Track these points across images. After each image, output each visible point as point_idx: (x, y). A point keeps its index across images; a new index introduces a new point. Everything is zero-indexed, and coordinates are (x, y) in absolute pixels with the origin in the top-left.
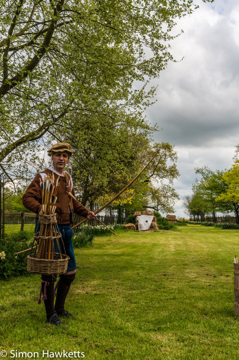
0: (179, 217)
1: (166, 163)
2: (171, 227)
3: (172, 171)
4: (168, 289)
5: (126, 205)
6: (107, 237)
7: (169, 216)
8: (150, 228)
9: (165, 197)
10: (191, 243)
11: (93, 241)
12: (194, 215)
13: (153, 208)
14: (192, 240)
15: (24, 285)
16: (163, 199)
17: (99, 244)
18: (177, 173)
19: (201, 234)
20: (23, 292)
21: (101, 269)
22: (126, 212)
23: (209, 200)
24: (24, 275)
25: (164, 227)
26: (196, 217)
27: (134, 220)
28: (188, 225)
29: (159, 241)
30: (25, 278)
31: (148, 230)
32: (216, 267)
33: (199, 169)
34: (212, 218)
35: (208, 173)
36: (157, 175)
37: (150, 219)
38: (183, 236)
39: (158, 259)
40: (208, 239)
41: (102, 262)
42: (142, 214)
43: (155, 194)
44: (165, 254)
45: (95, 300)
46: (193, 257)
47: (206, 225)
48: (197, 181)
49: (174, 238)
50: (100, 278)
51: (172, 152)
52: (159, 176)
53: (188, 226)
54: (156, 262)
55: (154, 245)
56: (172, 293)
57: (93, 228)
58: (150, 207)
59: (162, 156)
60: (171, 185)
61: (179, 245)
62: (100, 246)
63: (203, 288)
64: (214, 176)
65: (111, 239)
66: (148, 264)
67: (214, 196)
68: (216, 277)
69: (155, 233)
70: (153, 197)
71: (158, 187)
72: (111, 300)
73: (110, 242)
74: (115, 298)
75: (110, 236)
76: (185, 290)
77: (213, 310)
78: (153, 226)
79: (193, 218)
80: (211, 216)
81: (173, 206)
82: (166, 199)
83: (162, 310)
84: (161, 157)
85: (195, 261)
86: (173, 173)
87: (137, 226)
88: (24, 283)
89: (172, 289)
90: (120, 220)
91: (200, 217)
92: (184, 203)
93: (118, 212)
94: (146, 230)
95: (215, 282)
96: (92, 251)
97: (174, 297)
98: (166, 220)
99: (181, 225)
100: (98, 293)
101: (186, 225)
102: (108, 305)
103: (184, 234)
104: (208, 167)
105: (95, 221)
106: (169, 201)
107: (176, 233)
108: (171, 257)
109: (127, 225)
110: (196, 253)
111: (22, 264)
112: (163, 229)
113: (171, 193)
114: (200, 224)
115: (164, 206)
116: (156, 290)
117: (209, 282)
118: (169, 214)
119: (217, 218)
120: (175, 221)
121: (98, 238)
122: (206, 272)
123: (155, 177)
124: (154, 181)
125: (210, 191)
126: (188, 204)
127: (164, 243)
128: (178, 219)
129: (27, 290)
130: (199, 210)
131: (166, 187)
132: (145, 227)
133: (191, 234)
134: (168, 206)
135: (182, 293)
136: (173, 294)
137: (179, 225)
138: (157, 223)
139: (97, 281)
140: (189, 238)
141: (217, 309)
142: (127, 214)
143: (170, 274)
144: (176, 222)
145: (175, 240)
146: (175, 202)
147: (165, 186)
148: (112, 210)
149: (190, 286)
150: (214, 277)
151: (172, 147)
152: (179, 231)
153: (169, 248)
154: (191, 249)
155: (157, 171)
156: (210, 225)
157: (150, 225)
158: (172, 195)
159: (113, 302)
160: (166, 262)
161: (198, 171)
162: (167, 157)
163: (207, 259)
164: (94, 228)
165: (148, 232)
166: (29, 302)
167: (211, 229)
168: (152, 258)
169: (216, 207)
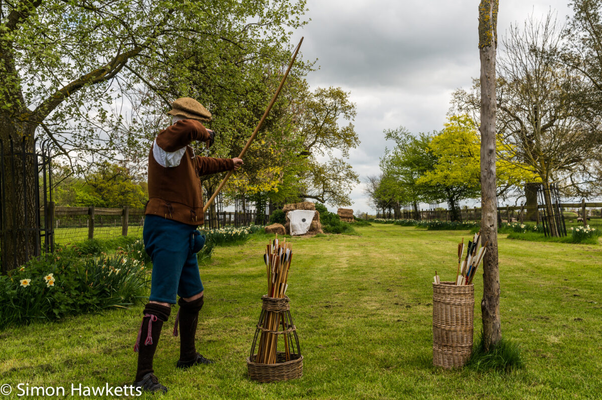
0: (359, 211)
1: (336, 122)
2: (345, 228)
3: (347, 136)
4: (331, 329)
5: (271, 193)
6: (236, 247)
7: (342, 211)
8: (309, 231)
9: (335, 179)
10: (375, 254)
11: (212, 254)
12: (383, 208)
13: (316, 197)
14: (376, 249)
15: (89, 329)
16: (332, 183)
17: (222, 259)
18: (356, 139)
19: (393, 240)
20: (85, 341)
21: (222, 300)
22: (270, 206)
23: (408, 184)
24: (89, 312)
25: (332, 228)
26: (387, 211)
27: (282, 218)
28: (373, 224)
29: (322, 252)
30: (91, 318)
31: (305, 234)
32: (413, 291)
33: (391, 132)
34: (413, 213)
35: (406, 139)
36: (322, 142)
37: (310, 215)
38: (363, 243)
39: (318, 281)
40: (403, 247)
41: (226, 288)
42: (296, 208)
43: (319, 175)
44: (332, 272)
45: (207, 350)
46: (377, 276)
47: (402, 224)
48: (387, 151)
49: (349, 246)
50: (220, 315)
51: (347, 103)
52: (324, 144)
53: (374, 227)
54: (316, 285)
55: (315, 258)
56: (336, 335)
57: (212, 232)
58: (310, 197)
59: (331, 110)
60: (345, 160)
61: (355, 257)
62: (225, 262)
63: (388, 325)
64: (416, 142)
65: (244, 250)
66: (303, 290)
67: (415, 177)
68: (410, 307)
69: (317, 239)
70: (316, 178)
71: (324, 163)
72: (235, 349)
73: (241, 255)
74: (241, 347)
75: (242, 245)
76: (358, 329)
77: (399, 360)
78: (315, 227)
79: (381, 212)
80: (411, 209)
81: (350, 195)
82: (338, 183)
83: (317, 363)
84: (328, 113)
85: (379, 283)
86: (348, 139)
87: (288, 228)
88: (89, 326)
89: (338, 329)
90: (261, 219)
91: (393, 211)
92: (367, 188)
93: (256, 205)
94: (302, 235)
95: (407, 315)
96: (210, 270)
97: (339, 341)
98: (337, 217)
99: (362, 225)
100: (214, 338)
101: (370, 225)
102: (229, 358)
103: (365, 240)
104: (407, 129)
105: (217, 221)
106: (342, 187)
107: (352, 238)
108: (340, 278)
109: (271, 227)
110: (382, 270)
111: (86, 293)
112: (331, 233)
113: (346, 173)
114: (392, 222)
115: (334, 193)
116: (311, 332)
117: (399, 316)
118: (342, 207)
119: (420, 212)
120: (351, 218)
121: (221, 248)
122: (395, 300)
123: (318, 146)
124: (317, 153)
125: (409, 169)
126: (373, 191)
127: (331, 254)
128: (357, 216)
129: (94, 337)
130: (391, 200)
131: (338, 162)
132: (300, 229)
133: (376, 239)
134: (340, 195)
135: (352, 335)
136: (338, 337)
137: (358, 225)
138: (321, 223)
139: (214, 320)
140: (373, 246)
141: (406, 358)
142: (272, 208)
143: (335, 305)
144: (353, 220)
145: (349, 250)
146: (353, 188)
147: (336, 161)
148: (247, 201)
149: (367, 323)
150: (407, 307)
151: (347, 94)
152: (356, 234)
153: (339, 262)
154: (374, 263)
155: (322, 136)
156: (409, 224)
157: (309, 225)
158: (347, 175)
159: (238, 352)
160: (332, 286)
161: (389, 135)
162: (338, 113)
163: (399, 279)
164: (214, 232)
165: (307, 237)
166: (95, 357)
167: (409, 231)
168: (309, 280)
169: (418, 194)
